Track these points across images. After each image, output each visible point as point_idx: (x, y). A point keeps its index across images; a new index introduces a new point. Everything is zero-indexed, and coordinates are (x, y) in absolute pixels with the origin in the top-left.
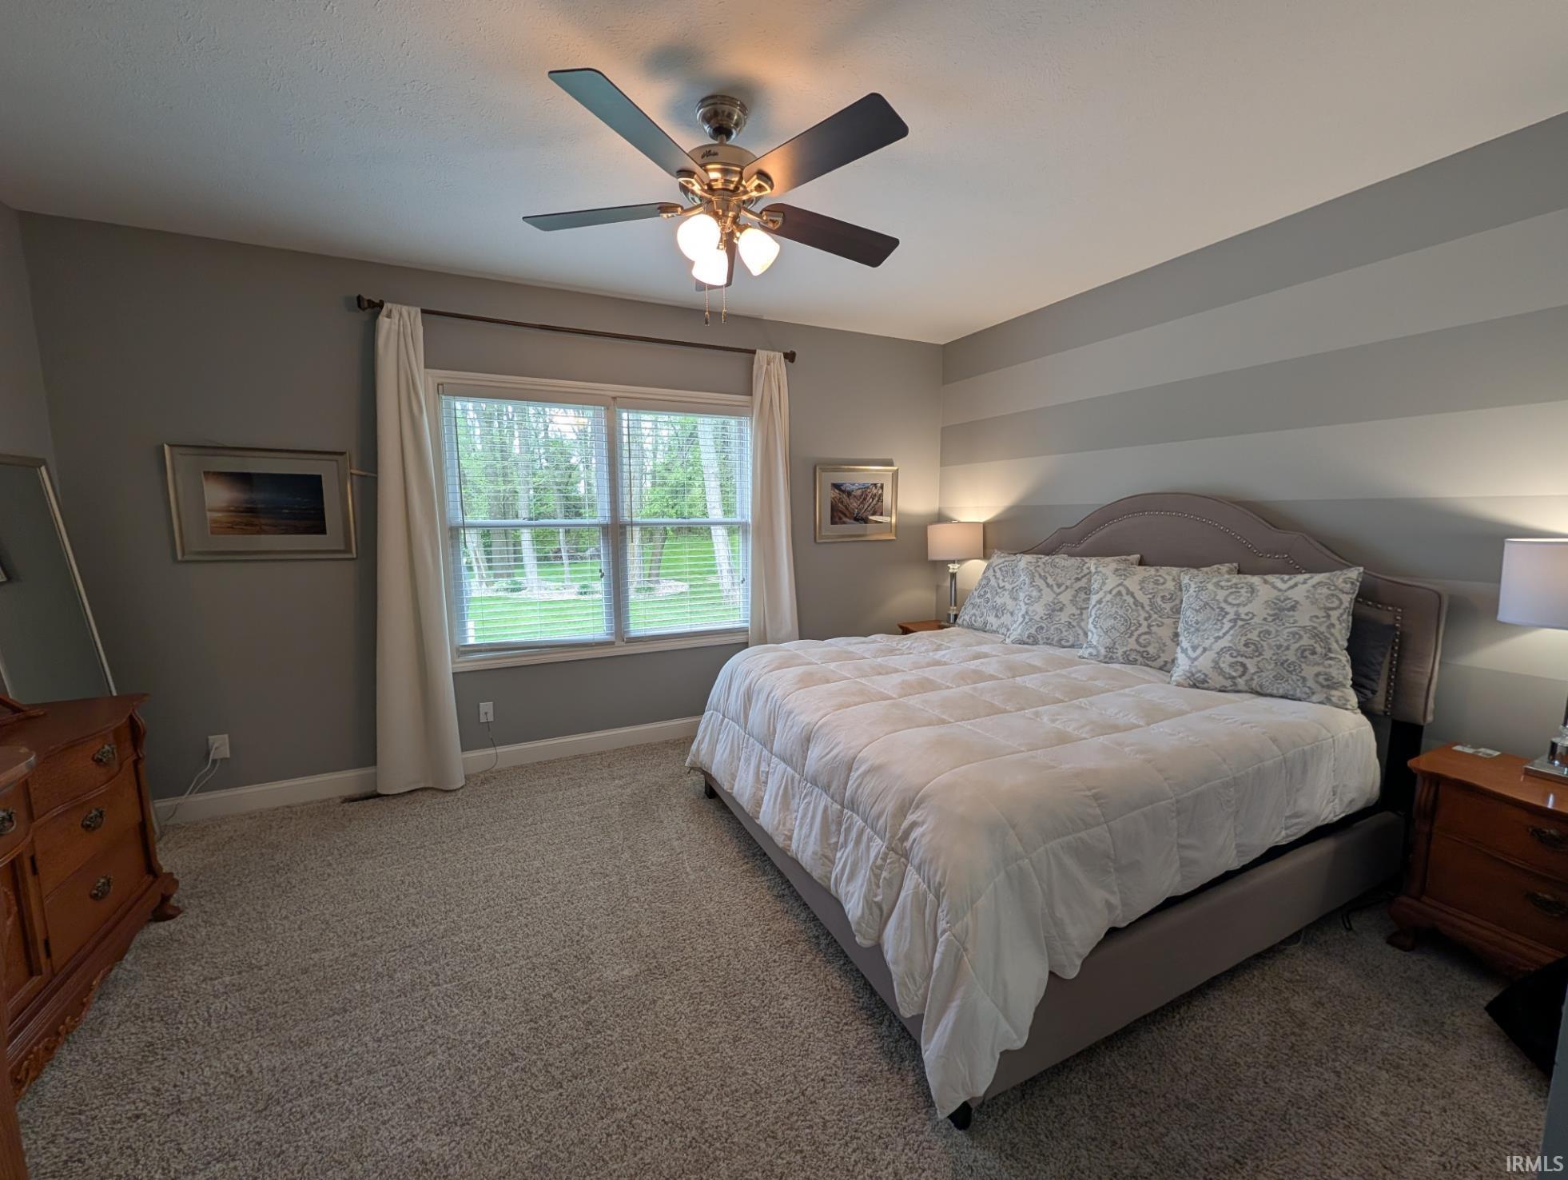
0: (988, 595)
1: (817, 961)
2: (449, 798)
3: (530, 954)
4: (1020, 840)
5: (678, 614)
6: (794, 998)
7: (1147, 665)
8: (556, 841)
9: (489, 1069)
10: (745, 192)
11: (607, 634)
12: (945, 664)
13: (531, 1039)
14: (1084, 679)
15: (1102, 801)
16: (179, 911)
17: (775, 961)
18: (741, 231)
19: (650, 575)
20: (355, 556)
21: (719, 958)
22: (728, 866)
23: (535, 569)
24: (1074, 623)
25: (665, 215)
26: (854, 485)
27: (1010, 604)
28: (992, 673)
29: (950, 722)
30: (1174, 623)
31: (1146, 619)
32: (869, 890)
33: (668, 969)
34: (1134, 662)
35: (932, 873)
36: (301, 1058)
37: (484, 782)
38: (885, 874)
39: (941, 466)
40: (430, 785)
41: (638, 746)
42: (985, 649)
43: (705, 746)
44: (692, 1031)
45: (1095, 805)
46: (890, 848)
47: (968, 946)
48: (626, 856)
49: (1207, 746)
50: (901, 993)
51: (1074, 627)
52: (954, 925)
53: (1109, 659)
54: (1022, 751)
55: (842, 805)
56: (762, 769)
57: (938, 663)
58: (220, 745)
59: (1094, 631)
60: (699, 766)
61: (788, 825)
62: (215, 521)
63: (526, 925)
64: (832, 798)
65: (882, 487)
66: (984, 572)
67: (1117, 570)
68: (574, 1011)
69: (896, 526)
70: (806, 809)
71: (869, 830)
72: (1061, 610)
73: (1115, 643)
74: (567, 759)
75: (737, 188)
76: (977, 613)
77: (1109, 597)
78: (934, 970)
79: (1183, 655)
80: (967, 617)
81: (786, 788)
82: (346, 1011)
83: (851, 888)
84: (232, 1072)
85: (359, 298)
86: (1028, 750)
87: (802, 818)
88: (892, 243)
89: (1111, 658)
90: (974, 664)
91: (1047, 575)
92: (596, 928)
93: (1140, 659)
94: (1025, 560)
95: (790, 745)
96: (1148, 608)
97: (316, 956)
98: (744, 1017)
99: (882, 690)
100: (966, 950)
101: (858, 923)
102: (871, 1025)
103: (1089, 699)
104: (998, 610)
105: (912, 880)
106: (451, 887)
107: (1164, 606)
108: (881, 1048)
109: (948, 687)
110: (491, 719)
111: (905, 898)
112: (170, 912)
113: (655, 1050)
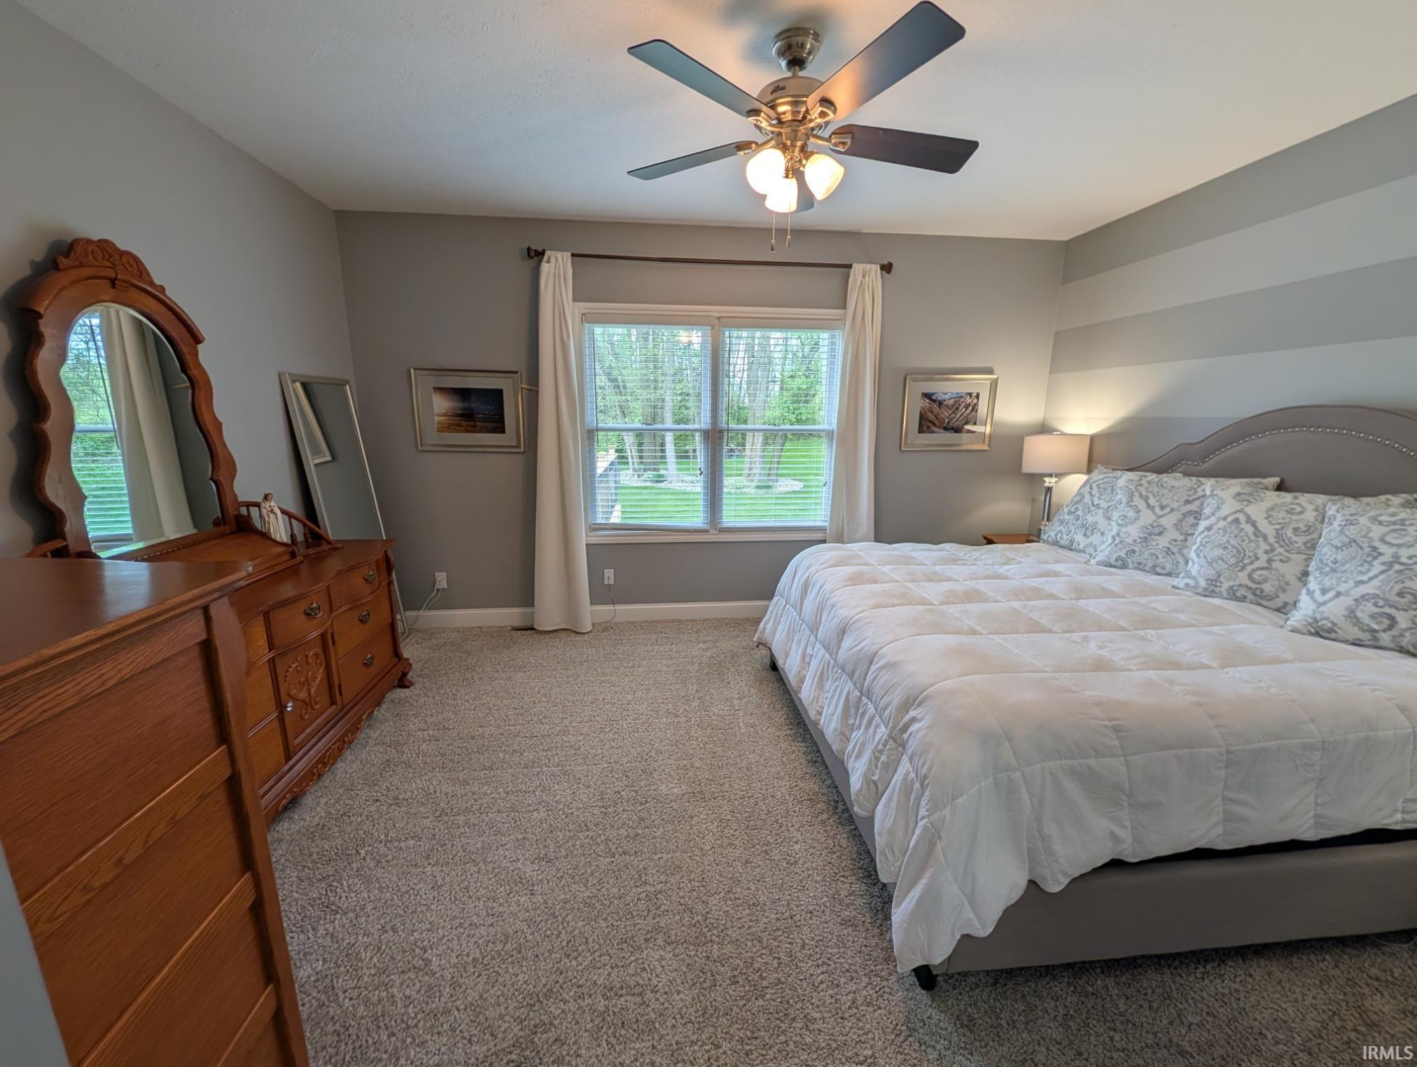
0: (1080, 513)
1: (831, 821)
2: (579, 638)
3: (612, 761)
4: (1015, 753)
5: (789, 510)
6: (803, 844)
7: (1260, 605)
8: (646, 683)
9: (570, 831)
10: (811, 121)
11: (704, 523)
12: (1006, 578)
13: (600, 819)
14: (1166, 610)
15: (1123, 734)
16: (412, 684)
17: (794, 812)
18: (807, 159)
19: (769, 475)
20: (523, 450)
21: (749, 797)
22: (774, 728)
23: (675, 466)
24: (1175, 550)
25: (742, 153)
26: (946, 394)
27: (1102, 523)
28: (1054, 592)
29: (981, 634)
30: (1306, 560)
31: (1266, 552)
32: (869, 769)
33: (708, 796)
34: (1243, 599)
35: (920, 765)
36: (463, 792)
37: (605, 630)
38: (883, 758)
39: (1051, 373)
40: (569, 627)
41: (724, 619)
42: (1059, 567)
43: (769, 626)
44: (715, 846)
45: (1114, 737)
46: (890, 737)
47: (942, 835)
48: (695, 704)
49: (1293, 701)
50: (880, 861)
51: (1173, 553)
52: (933, 814)
53: (1210, 592)
54: (1047, 672)
55: (861, 692)
56: (808, 651)
57: (997, 577)
58: (442, 579)
59: (1196, 559)
60: (764, 642)
61: (820, 702)
62: (439, 423)
63: (613, 740)
64: (855, 685)
65: (978, 396)
66: (1080, 489)
67: (1239, 494)
68: (632, 808)
69: (990, 434)
70: (835, 691)
71: (878, 718)
72: (1160, 534)
73: (1219, 576)
74: (666, 621)
75: (804, 118)
76: (1064, 530)
77: (1222, 524)
78: (911, 847)
79: (1308, 597)
80: (1053, 534)
81: (823, 669)
82: (492, 769)
83: (857, 765)
84: (426, 789)
85: (529, 249)
86: (1053, 672)
87: (831, 698)
88: (971, 146)
89: (1213, 591)
90: (1036, 582)
91: (1150, 496)
92: (661, 753)
93: (1251, 597)
94: (1124, 479)
95: (829, 634)
96: (1272, 540)
97: (481, 730)
98: (758, 847)
99: (926, 595)
100: (940, 838)
101: (857, 795)
102: (865, 883)
103: (1160, 631)
104: (1087, 529)
105: (904, 767)
106: (569, 702)
107: (1295, 539)
108: (870, 904)
109: (996, 601)
110: (612, 582)
111: (897, 781)
112: (407, 684)
113: (683, 851)
